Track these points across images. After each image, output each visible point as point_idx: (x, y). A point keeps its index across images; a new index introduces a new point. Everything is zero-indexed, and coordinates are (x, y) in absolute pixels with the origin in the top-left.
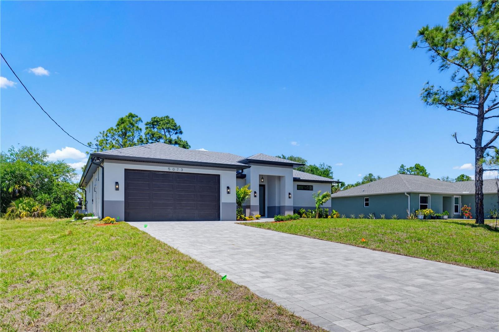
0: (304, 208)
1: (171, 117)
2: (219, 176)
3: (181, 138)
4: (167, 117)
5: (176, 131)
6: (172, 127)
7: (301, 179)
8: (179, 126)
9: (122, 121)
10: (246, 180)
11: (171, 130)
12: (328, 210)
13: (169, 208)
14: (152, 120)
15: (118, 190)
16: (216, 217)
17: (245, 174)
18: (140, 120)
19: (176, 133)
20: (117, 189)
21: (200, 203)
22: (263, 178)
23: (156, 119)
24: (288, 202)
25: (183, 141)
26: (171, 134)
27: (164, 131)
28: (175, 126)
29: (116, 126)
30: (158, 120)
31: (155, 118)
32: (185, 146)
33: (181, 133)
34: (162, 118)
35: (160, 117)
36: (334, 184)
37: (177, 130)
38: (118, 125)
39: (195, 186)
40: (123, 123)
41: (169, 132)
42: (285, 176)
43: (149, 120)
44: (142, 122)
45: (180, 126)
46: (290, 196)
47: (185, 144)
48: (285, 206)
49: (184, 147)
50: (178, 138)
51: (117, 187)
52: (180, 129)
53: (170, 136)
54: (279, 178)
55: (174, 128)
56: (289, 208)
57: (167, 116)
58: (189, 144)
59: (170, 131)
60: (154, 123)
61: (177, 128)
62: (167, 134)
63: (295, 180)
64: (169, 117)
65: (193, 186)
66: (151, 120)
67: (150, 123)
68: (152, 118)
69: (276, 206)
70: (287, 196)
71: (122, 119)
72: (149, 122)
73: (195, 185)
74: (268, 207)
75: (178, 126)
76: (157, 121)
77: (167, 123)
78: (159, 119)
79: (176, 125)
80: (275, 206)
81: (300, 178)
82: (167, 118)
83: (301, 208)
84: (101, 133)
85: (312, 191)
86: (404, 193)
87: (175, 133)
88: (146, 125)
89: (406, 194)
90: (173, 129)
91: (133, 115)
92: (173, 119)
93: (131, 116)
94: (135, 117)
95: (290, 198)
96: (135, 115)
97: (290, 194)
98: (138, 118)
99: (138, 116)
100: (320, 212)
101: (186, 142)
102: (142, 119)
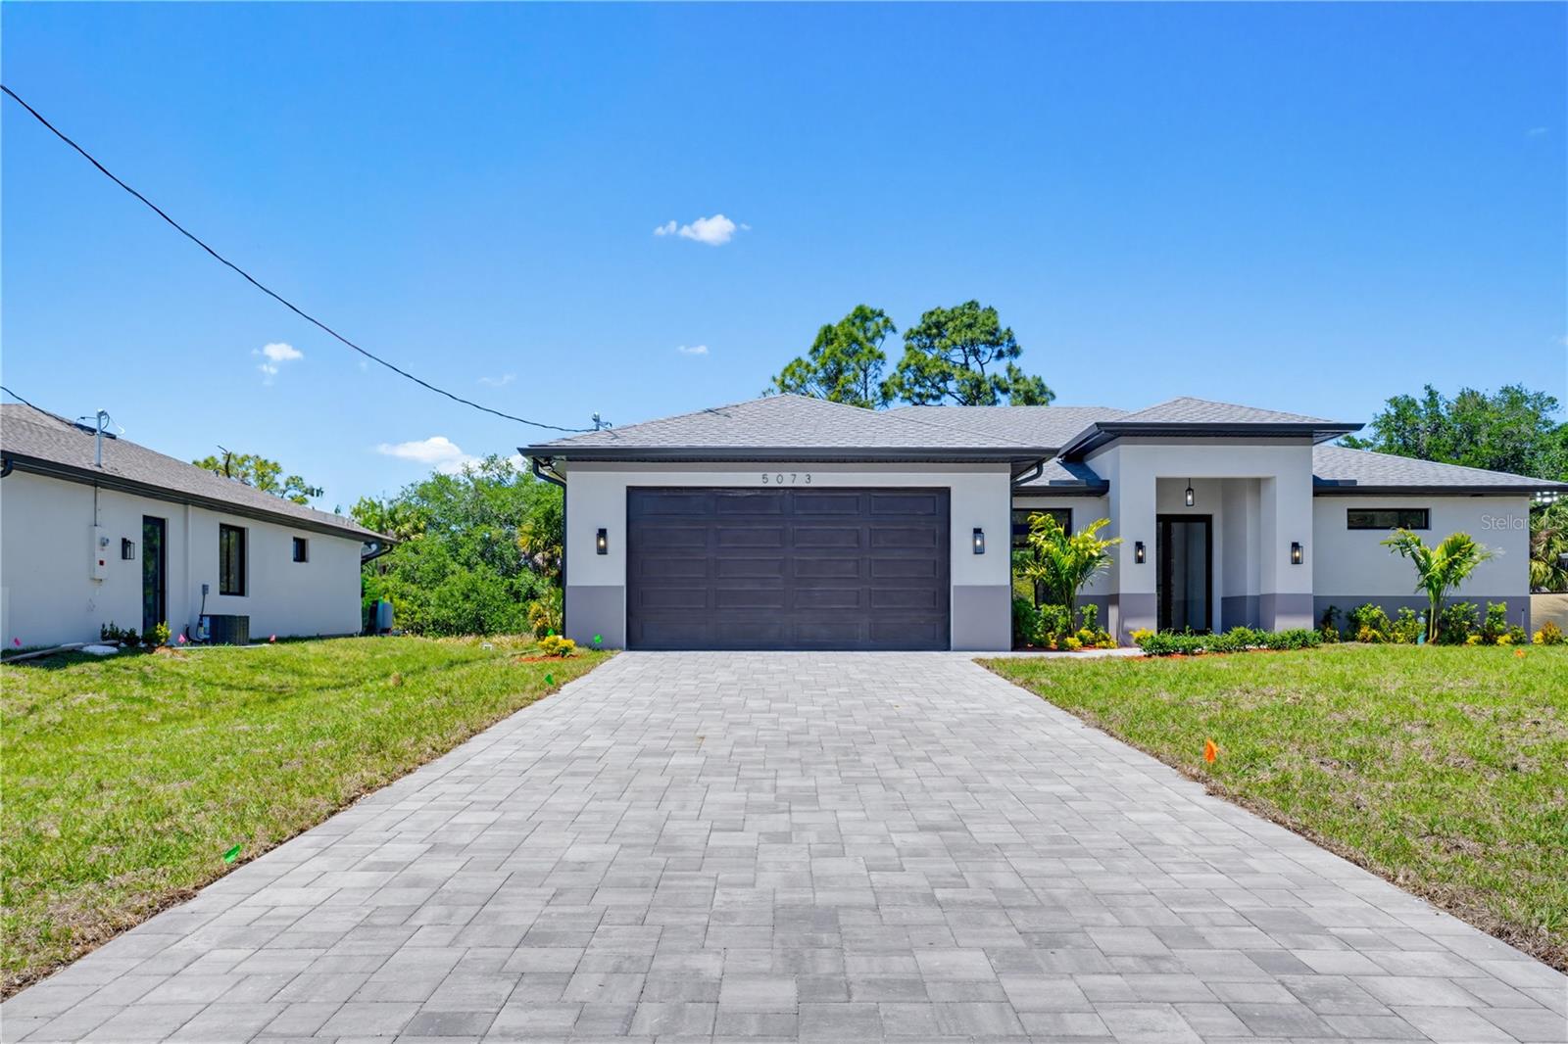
0: (1376, 601)
1: (984, 305)
2: (946, 491)
3: (1019, 370)
4: (973, 305)
5: (999, 348)
6: (982, 337)
7: (1358, 484)
8: (1009, 330)
9: (827, 336)
10: (1108, 498)
11: (982, 348)
12: (1502, 608)
13: (768, 609)
14: (924, 322)
15: (605, 553)
16: (937, 636)
17: (1108, 479)
18: (889, 325)
19: (1000, 355)
20: (602, 551)
21: (877, 589)
22: (1189, 489)
23: (934, 318)
24: (1290, 580)
25: (1029, 378)
26: (984, 359)
27: (965, 352)
28: (992, 334)
29: (811, 353)
30: (943, 319)
31: (932, 313)
32: (1034, 396)
33: (1015, 351)
34: (953, 311)
35: (947, 307)
36: (1543, 496)
37: (1003, 343)
38: (816, 349)
39: (857, 530)
40: (830, 342)
41: (976, 353)
42: (1274, 477)
43: (916, 323)
44: (894, 330)
45: (1012, 329)
46: (1297, 554)
47: (1033, 386)
48: (1274, 595)
49: (1030, 400)
50: (1009, 370)
51: (602, 543)
52: (1010, 340)
53: (982, 365)
54: (1257, 484)
55: (991, 338)
56: (1292, 605)
57: (973, 302)
58: (1050, 385)
59: (979, 351)
60: (933, 329)
61: (1001, 338)
62: (971, 359)
63: (1323, 489)
64: (977, 306)
65: (853, 530)
66: (919, 323)
67: (918, 333)
68: (924, 316)
69: (1249, 594)
70: (1284, 553)
71: (828, 329)
72: (915, 328)
73: (858, 528)
74: (1225, 600)
75: (1003, 328)
76: (938, 325)
77: (970, 326)
78: (946, 317)
79: (996, 329)
80: (1244, 598)
81: (1355, 481)
82: (970, 308)
83: (1362, 601)
84: (774, 379)
85: (1426, 531)
87: (994, 354)
88: (908, 338)
90: (992, 344)
91: (868, 311)
92: (991, 309)
93: (862, 316)
94: (872, 320)
95: (1296, 561)
96: (873, 312)
97: (1295, 546)
98: (881, 321)
99: (881, 315)
100: (1466, 618)
101: (1040, 379)
102: (895, 322)
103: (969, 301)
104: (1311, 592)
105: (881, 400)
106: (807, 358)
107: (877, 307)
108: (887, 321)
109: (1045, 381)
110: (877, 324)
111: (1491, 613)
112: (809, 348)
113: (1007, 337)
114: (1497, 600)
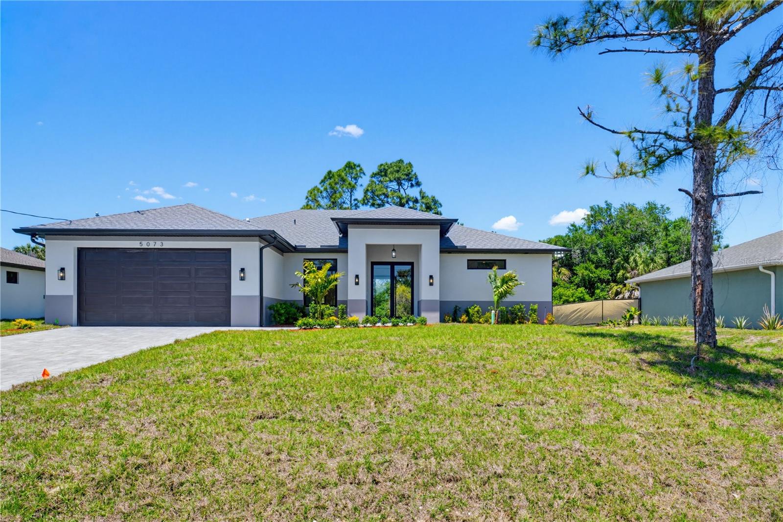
1: (406, 161)
2: (229, 250)
3: (423, 193)
4: (401, 161)
5: (412, 182)
6: (403, 177)
7: (468, 248)
9: (330, 175)
12: (536, 307)
14: (378, 169)
18: (362, 172)
19: (413, 185)
22: (394, 250)
23: (382, 167)
24: (428, 294)
25: (429, 196)
26: (405, 187)
27: (397, 183)
28: (408, 175)
29: (320, 183)
30: (386, 168)
33: (419, 184)
34: (391, 164)
35: (389, 162)
37: (412, 179)
38: (323, 181)
40: (330, 178)
42: (422, 245)
43: (375, 170)
44: (364, 174)
45: (417, 173)
46: (432, 281)
47: (430, 200)
52: (416, 178)
53: (405, 190)
55: (407, 177)
56: (430, 306)
58: (438, 199)
59: (403, 183)
60: (382, 172)
61: (412, 177)
64: (403, 161)
67: (376, 174)
68: (378, 166)
71: (330, 172)
72: (375, 172)
75: (414, 173)
76: (385, 171)
77: (398, 171)
78: (388, 167)
79: (410, 173)
82: (399, 163)
83: (473, 303)
85: (504, 270)
86: (758, 269)
87: (409, 185)
88: (371, 177)
89: (761, 269)
90: (408, 180)
91: (352, 165)
92: (410, 163)
93: (350, 166)
94: (355, 168)
95: (431, 284)
96: (355, 165)
97: (431, 277)
98: (358, 169)
99: (359, 166)
100: (519, 312)
101: (434, 197)
102: (365, 170)
103: (399, 159)
104: (438, 299)
105: (354, 207)
106: (319, 186)
107: (357, 163)
108: (361, 169)
109: (436, 198)
110: (357, 171)
111: (532, 309)
112: (320, 181)
113: (414, 177)
114: (534, 303)
